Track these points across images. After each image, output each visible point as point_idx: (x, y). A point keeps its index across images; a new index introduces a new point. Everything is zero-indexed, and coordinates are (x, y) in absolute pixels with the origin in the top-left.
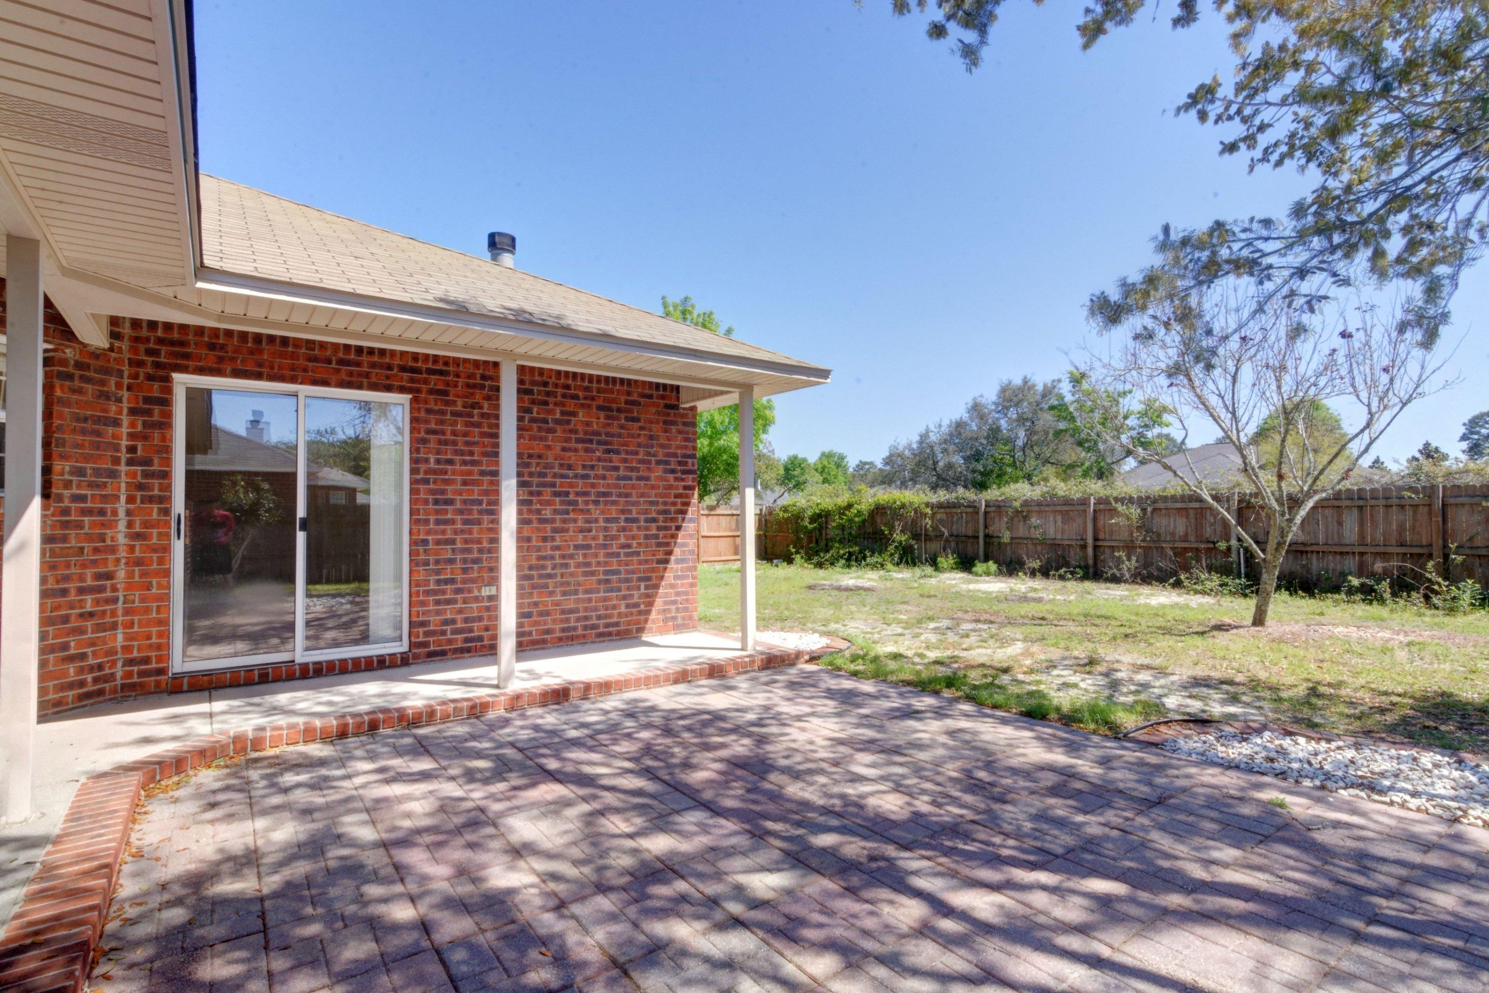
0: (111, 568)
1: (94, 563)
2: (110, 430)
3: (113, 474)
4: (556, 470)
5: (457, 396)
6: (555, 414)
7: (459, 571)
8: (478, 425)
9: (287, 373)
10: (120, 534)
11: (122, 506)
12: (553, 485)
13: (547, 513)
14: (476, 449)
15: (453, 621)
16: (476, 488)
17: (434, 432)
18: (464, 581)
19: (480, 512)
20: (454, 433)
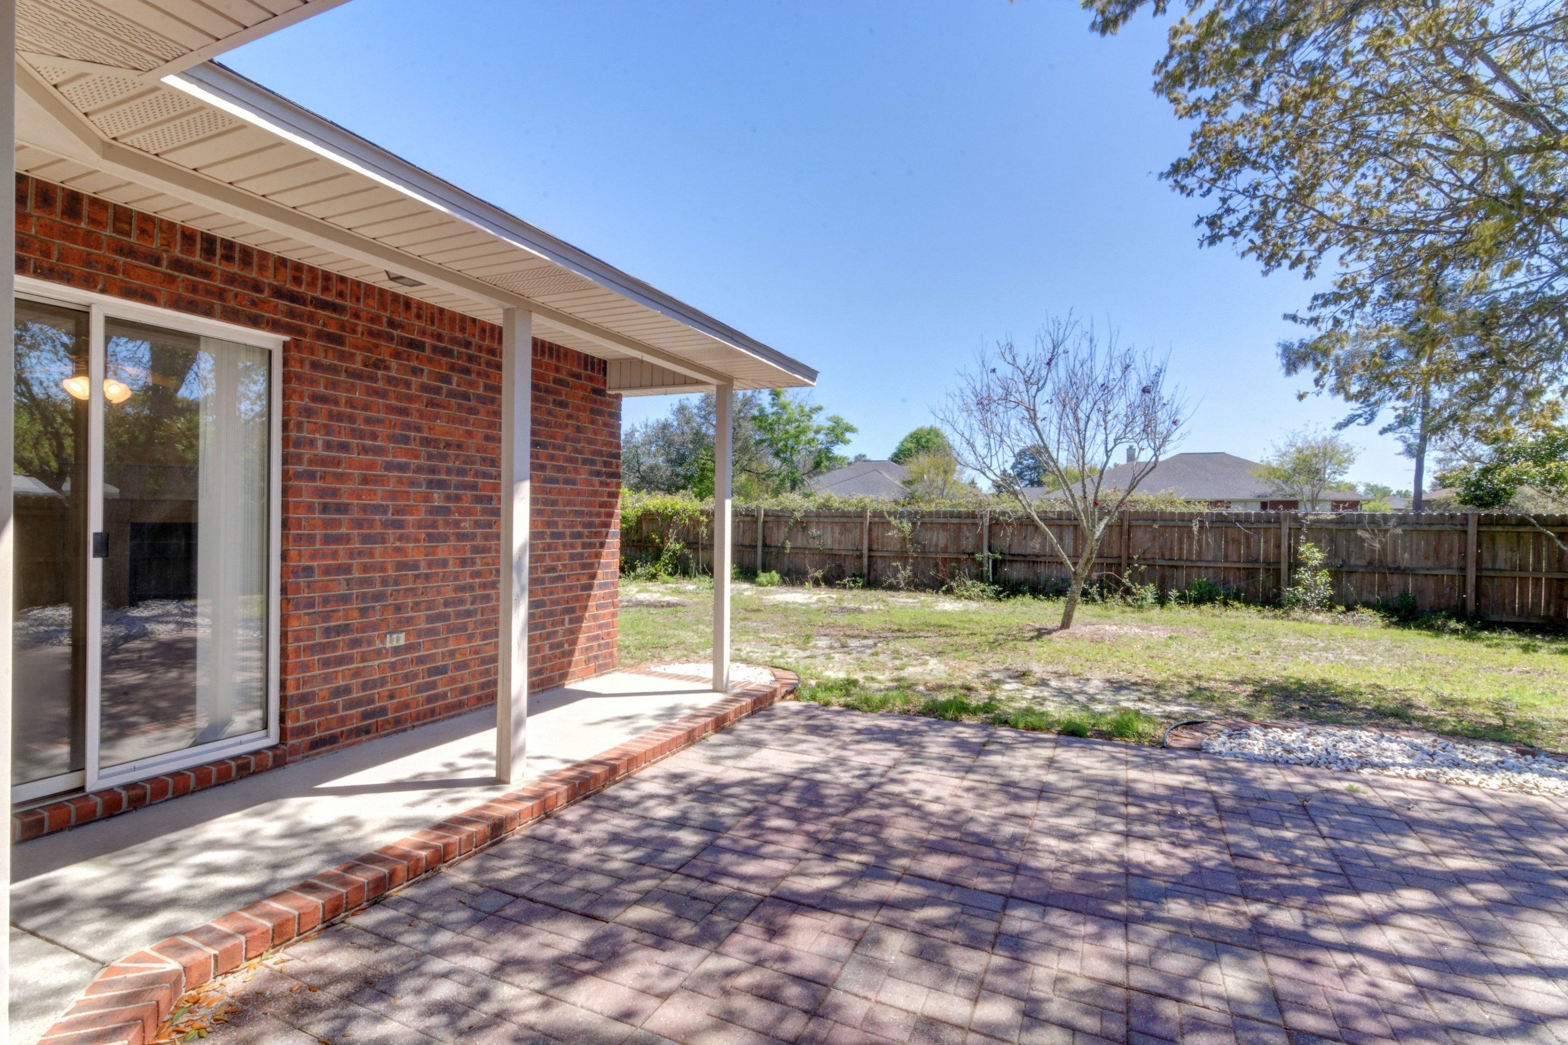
4: (478, 467)
5: (356, 347)
6: (477, 388)
7: (355, 614)
8: (383, 394)
9: (78, 269)
12: (474, 487)
13: (467, 526)
14: (379, 429)
15: (347, 690)
16: (379, 488)
17: (324, 399)
18: (363, 628)
19: (385, 525)
20: (350, 403)
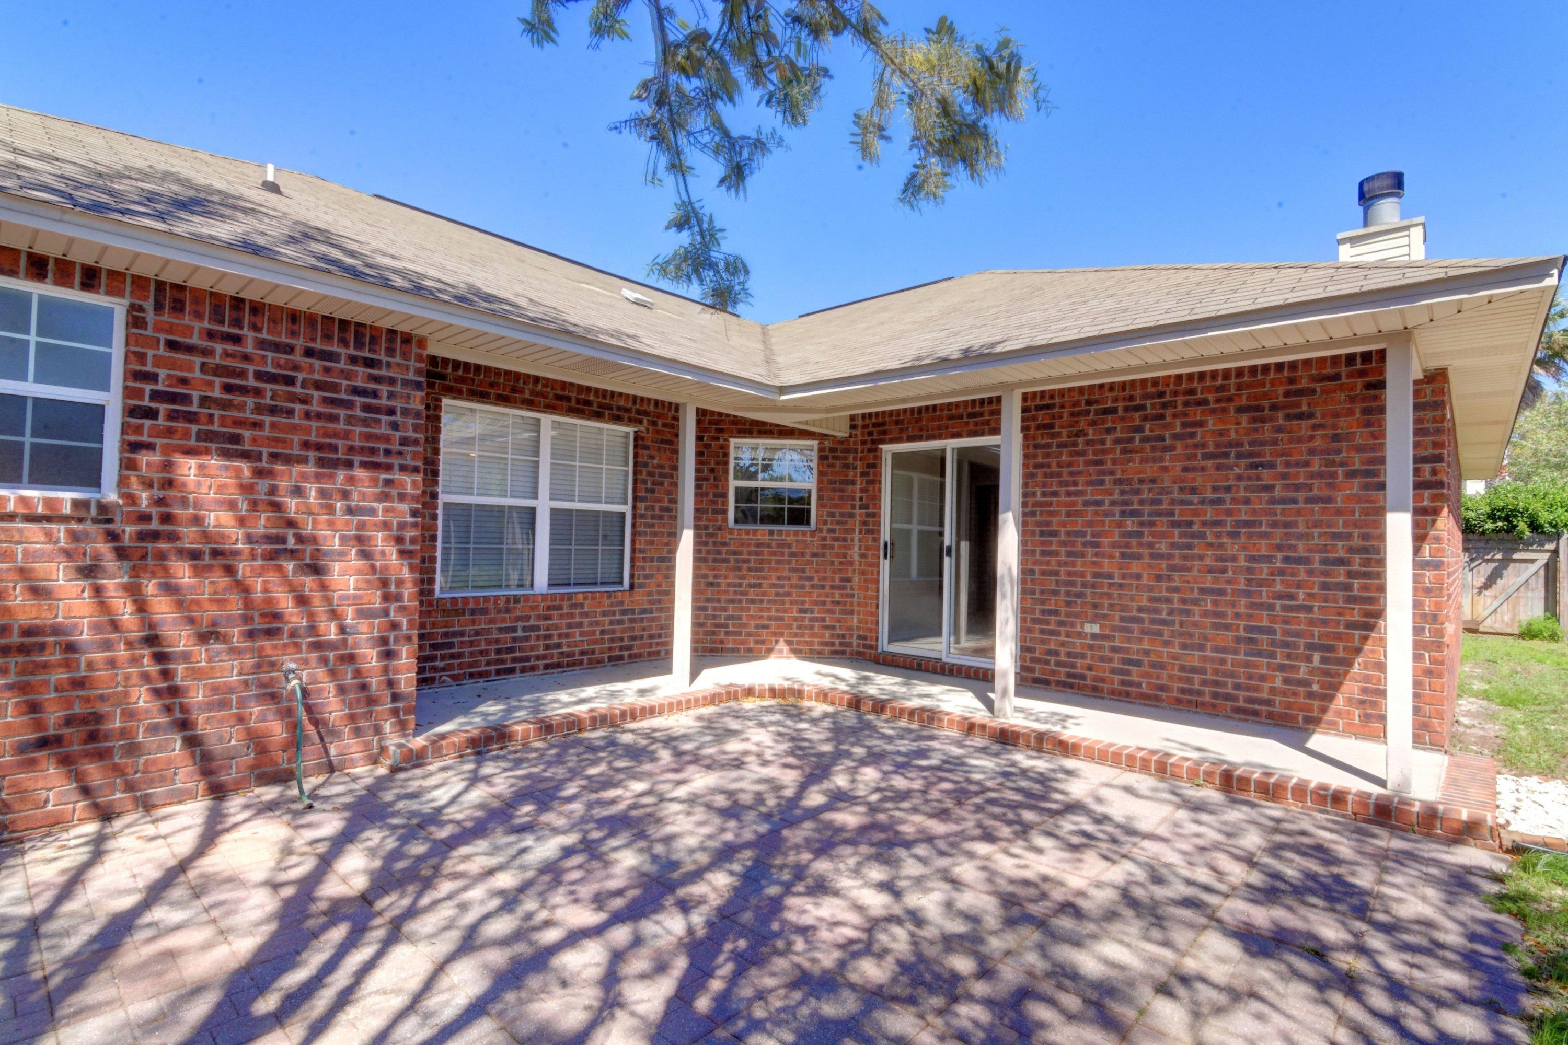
0: (850, 575)
1: (840, 570)
2: (850, 487)
3: (851, 515)
4: (1176, 495)
5: (1062, 427)
6: (1174, 427)
7: (1062, 604)
8: (1083, 453)
10: (855, 554)
11: (856, 536)
12: (1171, 513)
13: (1162, 548)
14: (1081, 479)
15: (1056, 653)
16: (1080, 520)
17: (1041, 466)
18: (1068, 615)
19: (1085, 544)
20: (1059, 465)
